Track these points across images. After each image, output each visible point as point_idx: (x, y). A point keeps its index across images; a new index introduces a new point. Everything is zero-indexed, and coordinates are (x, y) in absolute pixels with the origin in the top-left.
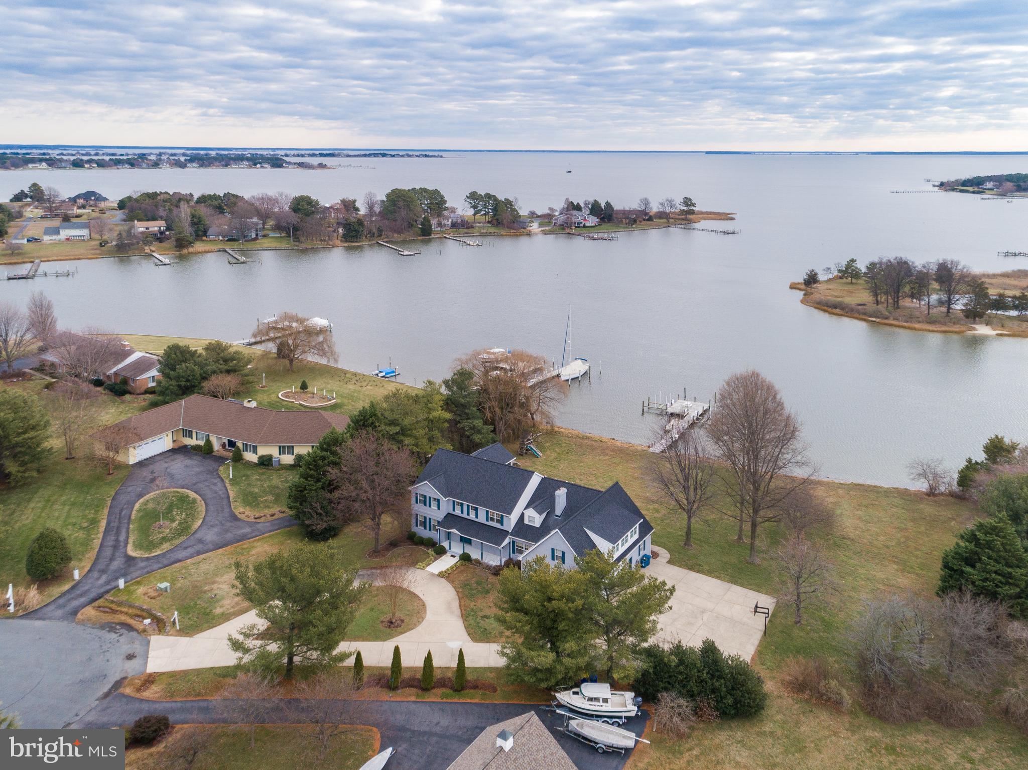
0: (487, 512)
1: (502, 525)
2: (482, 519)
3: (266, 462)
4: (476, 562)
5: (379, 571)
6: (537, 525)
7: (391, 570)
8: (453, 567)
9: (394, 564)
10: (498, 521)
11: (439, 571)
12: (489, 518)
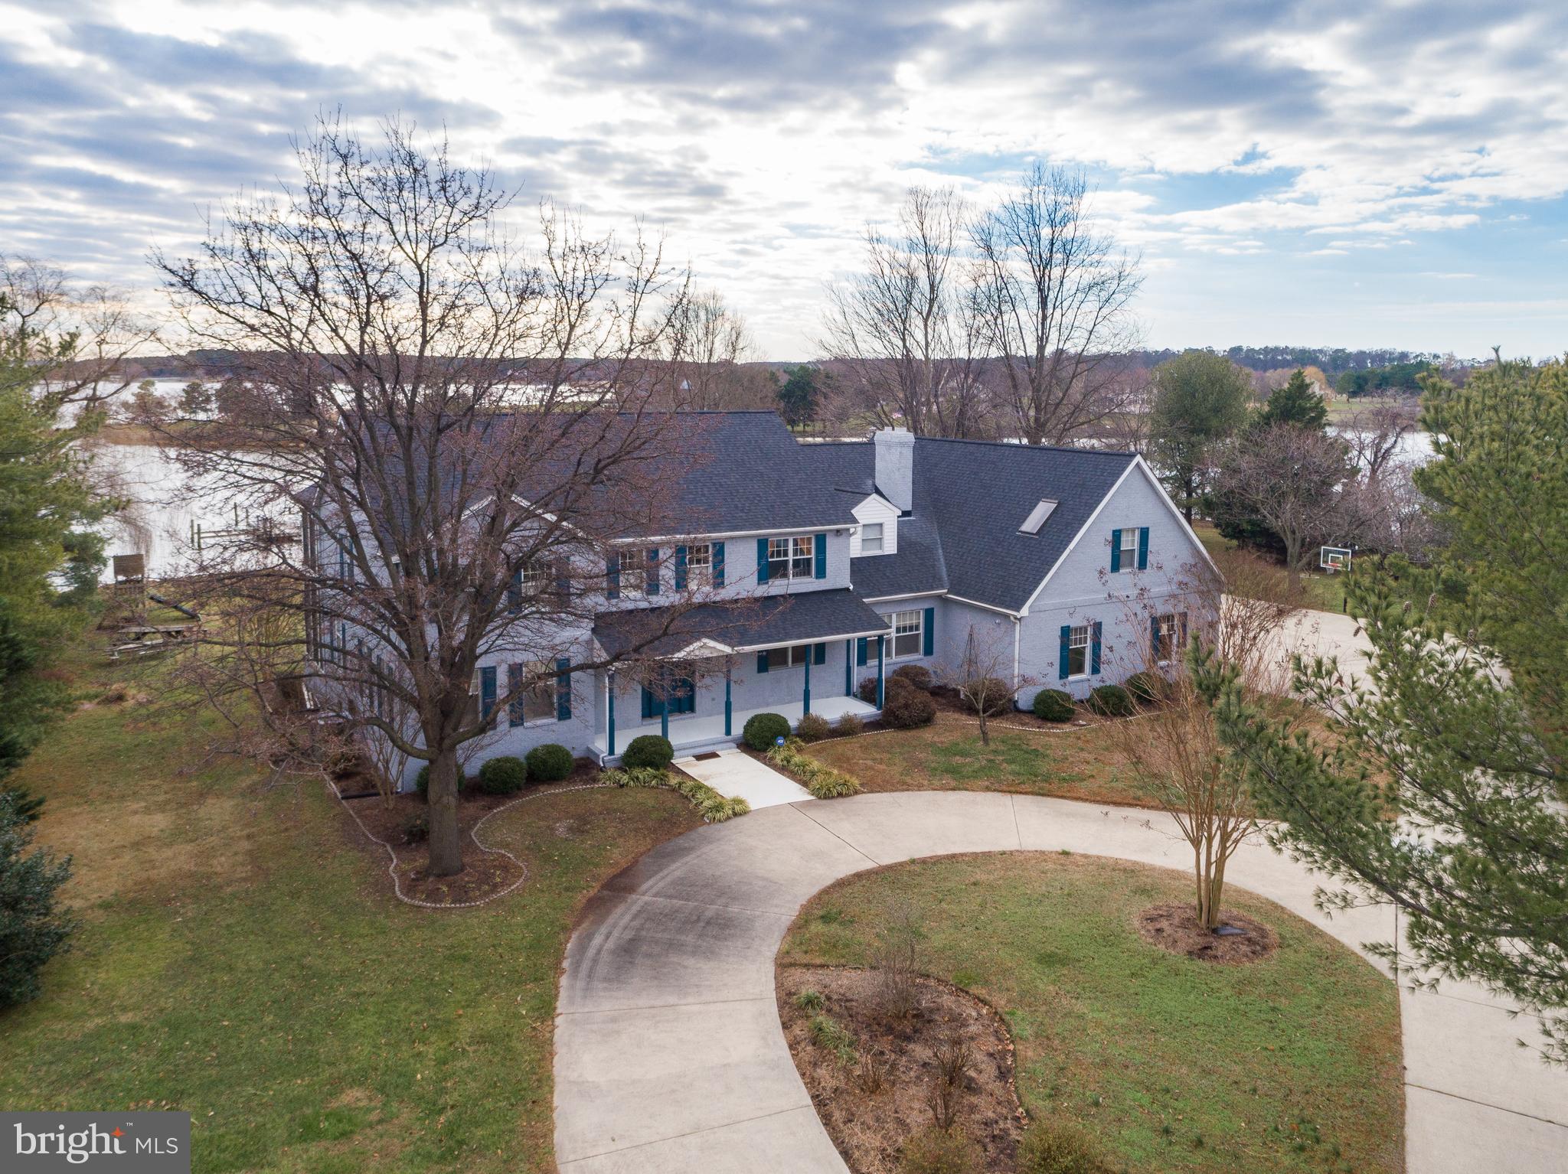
0: (762, 543)
1: (821, 573)
4: (813, 732)
5: (650, 893)
6: (890, 547)
7: (677, 869)
8: (784, 769)
9: (617, 856)
10: (802, 568)
11: (791, 791)
12: (769, 570)
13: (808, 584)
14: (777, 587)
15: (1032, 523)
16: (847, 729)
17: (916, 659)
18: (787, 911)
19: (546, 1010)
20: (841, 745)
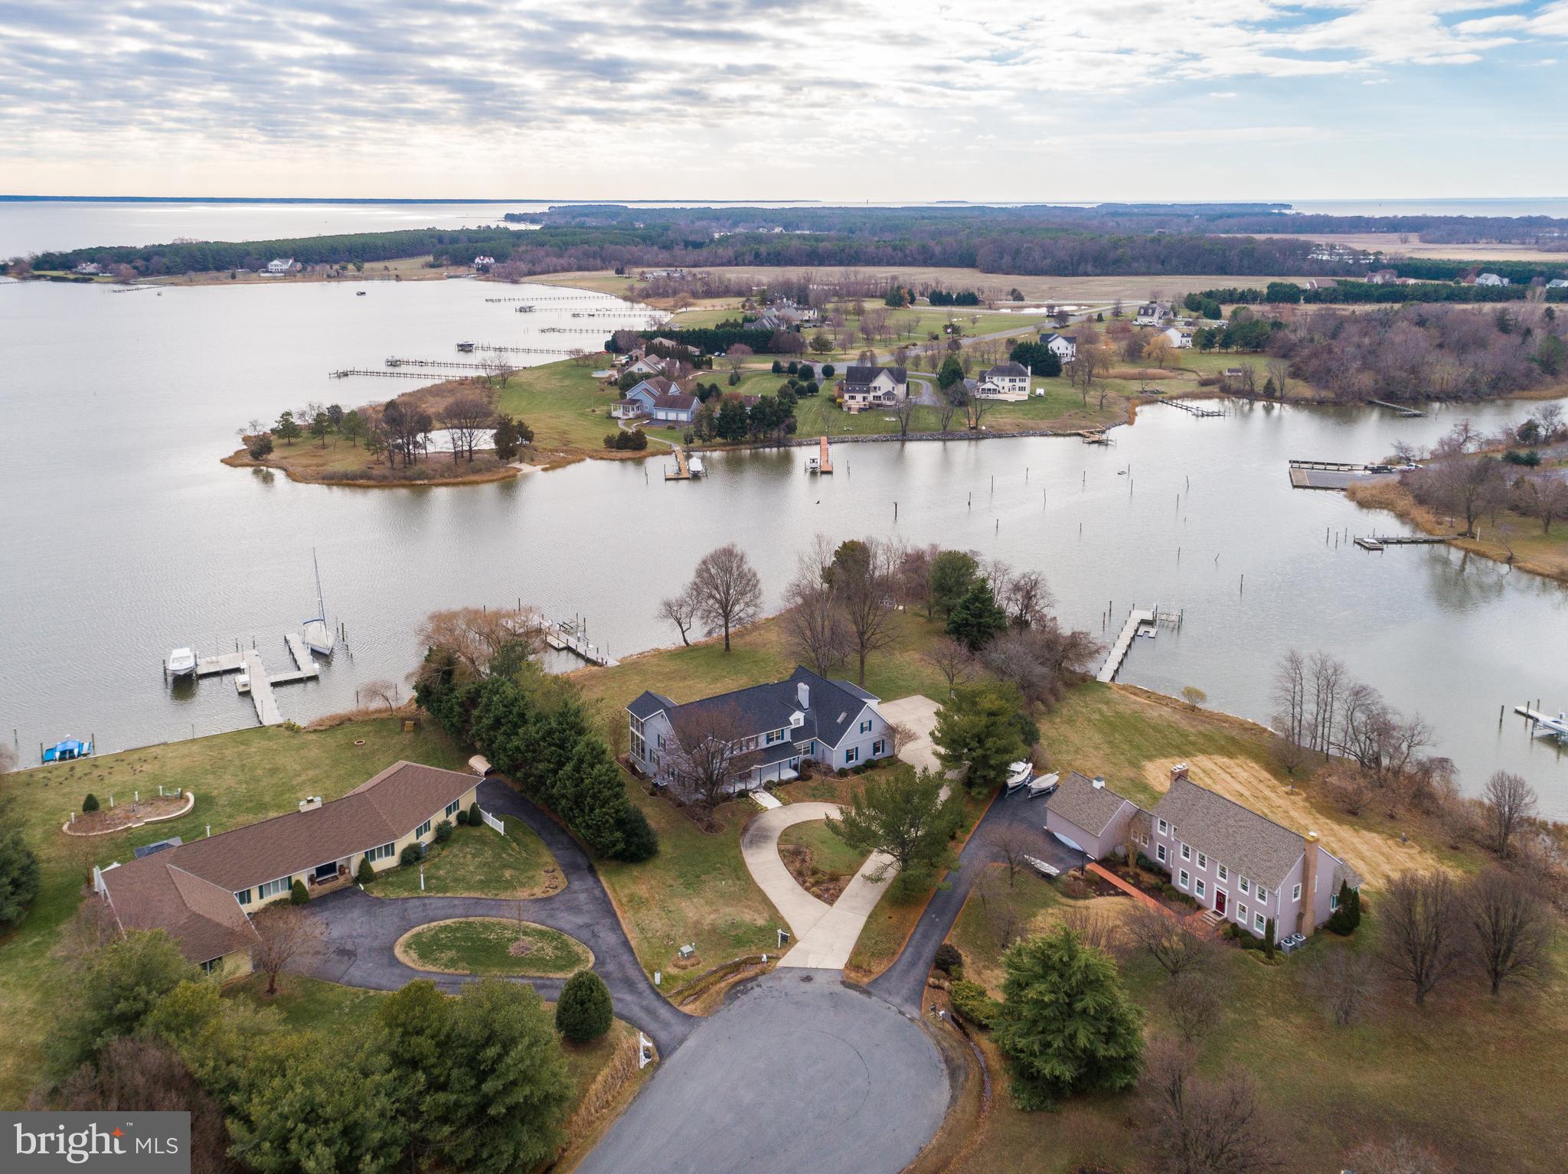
0: (767, 735)
1: (783, 738)
2: (763, 744)
3: (412, 857)
4: (781, 783)
5: (752, 831)
6: (802, 724)
7: (756, 825)
8: (775, 796)
9: (743, 822)
10: (778, 738)
11: (777, 804)
12: (769, 740)
13: (780, 742)
14: (771, 744)
15: (839, 720)
16: (789, 782)
17: (808, 756)
18: (777, 834)
19: (741, 852)
20: (789, 788)
